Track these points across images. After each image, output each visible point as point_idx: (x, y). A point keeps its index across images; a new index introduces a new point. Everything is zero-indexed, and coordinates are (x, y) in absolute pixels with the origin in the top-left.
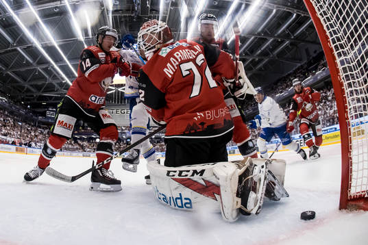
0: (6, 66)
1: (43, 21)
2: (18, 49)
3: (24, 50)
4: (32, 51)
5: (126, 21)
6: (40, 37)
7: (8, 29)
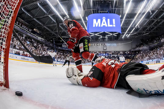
0: (44, 24)
1: (60, 3)
2: (49, 16)
3: (52, 16)
4: (55, 17)
5: (99, 3)
6: (59, 11)
7: (44, 7)
